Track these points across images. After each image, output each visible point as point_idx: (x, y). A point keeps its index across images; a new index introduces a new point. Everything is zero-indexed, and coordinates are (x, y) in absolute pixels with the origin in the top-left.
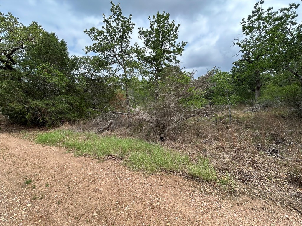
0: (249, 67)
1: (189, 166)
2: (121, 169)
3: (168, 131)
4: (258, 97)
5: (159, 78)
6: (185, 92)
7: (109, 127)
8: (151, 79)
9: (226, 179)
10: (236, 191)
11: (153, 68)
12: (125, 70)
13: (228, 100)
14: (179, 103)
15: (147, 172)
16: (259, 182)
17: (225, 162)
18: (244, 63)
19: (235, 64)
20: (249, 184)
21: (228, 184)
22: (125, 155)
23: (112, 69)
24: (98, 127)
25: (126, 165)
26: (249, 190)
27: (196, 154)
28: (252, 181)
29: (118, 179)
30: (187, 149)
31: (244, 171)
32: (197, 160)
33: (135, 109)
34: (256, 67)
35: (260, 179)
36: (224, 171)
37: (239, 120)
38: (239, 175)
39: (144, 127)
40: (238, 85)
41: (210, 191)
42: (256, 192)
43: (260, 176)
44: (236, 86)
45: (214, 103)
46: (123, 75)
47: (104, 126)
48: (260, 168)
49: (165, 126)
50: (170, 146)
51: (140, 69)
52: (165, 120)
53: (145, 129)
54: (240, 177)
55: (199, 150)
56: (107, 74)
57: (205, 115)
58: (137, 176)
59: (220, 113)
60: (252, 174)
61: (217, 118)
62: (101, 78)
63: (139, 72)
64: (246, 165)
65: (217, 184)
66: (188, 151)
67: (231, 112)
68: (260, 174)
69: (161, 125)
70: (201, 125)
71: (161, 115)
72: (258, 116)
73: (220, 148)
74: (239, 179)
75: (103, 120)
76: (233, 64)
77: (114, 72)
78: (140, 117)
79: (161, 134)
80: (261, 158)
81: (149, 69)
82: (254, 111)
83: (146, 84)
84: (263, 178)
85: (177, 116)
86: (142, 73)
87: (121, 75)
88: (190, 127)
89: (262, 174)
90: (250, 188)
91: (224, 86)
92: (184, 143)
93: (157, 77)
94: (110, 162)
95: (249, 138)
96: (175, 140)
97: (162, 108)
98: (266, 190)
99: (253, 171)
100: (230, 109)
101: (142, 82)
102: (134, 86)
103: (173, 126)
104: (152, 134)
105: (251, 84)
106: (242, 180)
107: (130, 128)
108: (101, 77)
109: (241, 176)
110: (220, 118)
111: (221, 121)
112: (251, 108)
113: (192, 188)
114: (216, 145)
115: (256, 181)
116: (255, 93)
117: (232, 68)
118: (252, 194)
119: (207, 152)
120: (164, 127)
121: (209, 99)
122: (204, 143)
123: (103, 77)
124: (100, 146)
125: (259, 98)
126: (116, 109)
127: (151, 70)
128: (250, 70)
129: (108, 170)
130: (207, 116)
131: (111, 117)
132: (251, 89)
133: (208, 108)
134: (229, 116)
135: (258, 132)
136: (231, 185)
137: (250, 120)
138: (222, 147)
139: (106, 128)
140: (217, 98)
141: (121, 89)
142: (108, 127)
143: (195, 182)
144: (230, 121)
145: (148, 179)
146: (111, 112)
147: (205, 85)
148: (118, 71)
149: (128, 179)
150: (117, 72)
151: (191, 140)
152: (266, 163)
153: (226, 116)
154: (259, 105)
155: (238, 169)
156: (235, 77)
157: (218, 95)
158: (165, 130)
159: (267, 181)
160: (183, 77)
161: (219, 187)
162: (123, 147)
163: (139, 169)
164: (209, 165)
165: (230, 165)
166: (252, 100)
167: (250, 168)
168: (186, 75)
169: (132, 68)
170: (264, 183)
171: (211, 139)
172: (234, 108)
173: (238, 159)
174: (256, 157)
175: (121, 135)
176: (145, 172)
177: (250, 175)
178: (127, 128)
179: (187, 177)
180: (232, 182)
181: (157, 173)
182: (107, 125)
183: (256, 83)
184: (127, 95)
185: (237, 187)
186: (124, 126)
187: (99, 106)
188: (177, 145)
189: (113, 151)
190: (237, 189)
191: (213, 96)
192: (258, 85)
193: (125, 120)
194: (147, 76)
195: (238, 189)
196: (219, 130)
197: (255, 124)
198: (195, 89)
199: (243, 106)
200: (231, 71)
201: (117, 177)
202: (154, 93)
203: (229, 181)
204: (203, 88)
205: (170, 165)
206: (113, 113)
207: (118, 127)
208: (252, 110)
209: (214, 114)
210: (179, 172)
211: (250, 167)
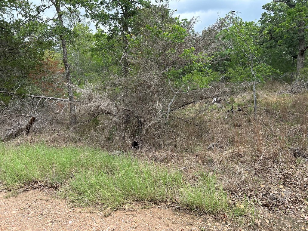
0: (289, 14)
1: (183, 190)
2: (56, 206)
3: (147, 130)
4: (302, 68)
5: (130, 29)
6: (178, 58)
7: (30, 126)
8: (113, 31)
9: (242, 207)
10: (256, 225)
11: (118, 8)
12: (58, 9)
13: (253, 73)
14: (166, 77)
15: (107, 207)
16: (292, 207)
17: (243, 179)
18: (281, 7)
19: (268, 9)
20: (278, 211)
21: (245, 215)
22: (64, 178)
23: (32, 7)
24: (5, 128)
25: (65, 197)
26: (277, 221)
27: (196, 169)
28: (282, 206)
29: (50, 224)
30: (180, 161)
31: (271, 192)
32: (197, 178)
33: (82, 90)
34: (299, 14)
35: (294, 202)
36: (240, 194)
37: (270, 108)
38: (263, 199)
39: (101, 124)
40: (271, 47)
41: (216, 228)
42: (287, 222)
43: (294, 198)
44: (267, 48)
45: (229, 78)
46: (54, 20)
47: (18, 125)
48: (297, 184)
49: (141, 121)
50: (150, 156)
51: (91, 9)
52: (142, 111)
53: (103, 128)
54: (264, 202)
55: (202, 161)
56: (20, 16)
57: (213, 101)
58: (88, 215)
59: (239, 96)
60: (284, 195)
61: (234, 105)
62: (8, 25)
63: (88, 14)
64: (274, 183)
65: (228, 216)
66: (181, 163)
67: (257, 95)
68: (294, 194)
69: (134, 119)
70: (206, 118)
71: (135, 102)
72: (300, 100)
73: (236, 156)
74: (263, 205)
75: (17, 113)
76: (264, 7)
77: (35, 13)
78: (93, 105)
79: (134, 136)
80: (298, 170)
81: (110, 10)
82: (294, 93)
83: (104, 41)
84: (299, 200)
85: (163, 103)
86: (94, 17)
87: (49, 20)
88: (186, 121)
89: (297, 195)
90: (278, 217)
91: (246, 47)
92: (176, 151)
93: (125, 28)
94: (32, 195)
95: (283, 138)
96: (159, 147)
97: (136, 87)
98: (302, 219)
99: (285, 190)
100: (254, 89)
101: (96, 36)
102: (80, 44)
103: (155, 120)
104: (117, 138)
105: (292, 45)
106: (268, 207)
107: (75, 128)
108: (7, 22)
109: (267, 200)
110: (239, 105)
111: (239, 110)
112: (289, 87)
113: (187, 227)
114: (230, 151)
115: (289, 206)
116: (297, 61)
117: (263, 15)
118: (280, 227)
119: (214, 164)
120: (140, 123)
121: (222, 72)
122: (210, 149)
123: (12, 23)
124: (11, 164)
125: (303, 70)
126: (44, 90)
127: (114, 11)
128: (291, 20)
129: (29, 209)
130: (217, 101)
131: (34, 107)
132: (290, 54)
133: (218, 88)
134: (253, 102)
135: (297, 127)
136: (251, 216)
137: (286, 108)
138: (239, 155)
139: (22, 130)
140: (234, 70)
141: (54, 50)
142: (27, 128)
143: (192, 216)
144: (254, 110)
145: (108, 219)
146: (33, 96)
147: (213, 45)
148: (43, 11)
149: (70, 222)
150: (41, 13)
151: (188, 146)
152: (304, 176)
153: (248, 101)
154: (302, 82)
155: (262, 190)
156: (265, 32)
157: (236, 64)
158: (141, 129)
159: (304, 205)
160: (174, 29)
161: (231, 220)
162: (60, 164)
163: (93, 201)
164: (216, 186)
165: (251, 183)
166: (292, 73)
167: (281, 187)
168: (179, 24)
169: (74, 6)
170: (299, 207)
171: (222, 142)
172: (262, 87)
173: (262, 173)
174: (291, 169)
175: (54, 141)
176: (104, 206)
177: (280, 197)
178: (68, 128)
179: (179, 208)
180: (251, 211)
181: (126, 207)
182: (24, 123)
183: (299, 44)
184: (65, 62)
185: (259, 219)
186: (62, 123)
187: (5, 83)
188: (163, 154)
189: (39, 172)
190: (258, 222)
191: (229, 66)
192: (303, 47)
193: (63, 112)
194: (105, 24)
195: (260, 221)
196: (235, 127)
197: (293, 114)
198: (196, 52)
199: (277, 84)
200: (261, 21)
201: (49, 221)
202: (120, 59)
203: (247, 210)
204: (209, 51)
205: (150, 190)
206: (39, 98)
207: (48, 126)
208: (291, 91)
209: (229, 99)
210: (166, 202)
211: (282, 185)
